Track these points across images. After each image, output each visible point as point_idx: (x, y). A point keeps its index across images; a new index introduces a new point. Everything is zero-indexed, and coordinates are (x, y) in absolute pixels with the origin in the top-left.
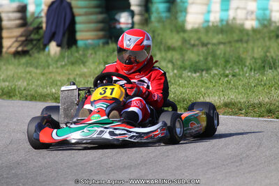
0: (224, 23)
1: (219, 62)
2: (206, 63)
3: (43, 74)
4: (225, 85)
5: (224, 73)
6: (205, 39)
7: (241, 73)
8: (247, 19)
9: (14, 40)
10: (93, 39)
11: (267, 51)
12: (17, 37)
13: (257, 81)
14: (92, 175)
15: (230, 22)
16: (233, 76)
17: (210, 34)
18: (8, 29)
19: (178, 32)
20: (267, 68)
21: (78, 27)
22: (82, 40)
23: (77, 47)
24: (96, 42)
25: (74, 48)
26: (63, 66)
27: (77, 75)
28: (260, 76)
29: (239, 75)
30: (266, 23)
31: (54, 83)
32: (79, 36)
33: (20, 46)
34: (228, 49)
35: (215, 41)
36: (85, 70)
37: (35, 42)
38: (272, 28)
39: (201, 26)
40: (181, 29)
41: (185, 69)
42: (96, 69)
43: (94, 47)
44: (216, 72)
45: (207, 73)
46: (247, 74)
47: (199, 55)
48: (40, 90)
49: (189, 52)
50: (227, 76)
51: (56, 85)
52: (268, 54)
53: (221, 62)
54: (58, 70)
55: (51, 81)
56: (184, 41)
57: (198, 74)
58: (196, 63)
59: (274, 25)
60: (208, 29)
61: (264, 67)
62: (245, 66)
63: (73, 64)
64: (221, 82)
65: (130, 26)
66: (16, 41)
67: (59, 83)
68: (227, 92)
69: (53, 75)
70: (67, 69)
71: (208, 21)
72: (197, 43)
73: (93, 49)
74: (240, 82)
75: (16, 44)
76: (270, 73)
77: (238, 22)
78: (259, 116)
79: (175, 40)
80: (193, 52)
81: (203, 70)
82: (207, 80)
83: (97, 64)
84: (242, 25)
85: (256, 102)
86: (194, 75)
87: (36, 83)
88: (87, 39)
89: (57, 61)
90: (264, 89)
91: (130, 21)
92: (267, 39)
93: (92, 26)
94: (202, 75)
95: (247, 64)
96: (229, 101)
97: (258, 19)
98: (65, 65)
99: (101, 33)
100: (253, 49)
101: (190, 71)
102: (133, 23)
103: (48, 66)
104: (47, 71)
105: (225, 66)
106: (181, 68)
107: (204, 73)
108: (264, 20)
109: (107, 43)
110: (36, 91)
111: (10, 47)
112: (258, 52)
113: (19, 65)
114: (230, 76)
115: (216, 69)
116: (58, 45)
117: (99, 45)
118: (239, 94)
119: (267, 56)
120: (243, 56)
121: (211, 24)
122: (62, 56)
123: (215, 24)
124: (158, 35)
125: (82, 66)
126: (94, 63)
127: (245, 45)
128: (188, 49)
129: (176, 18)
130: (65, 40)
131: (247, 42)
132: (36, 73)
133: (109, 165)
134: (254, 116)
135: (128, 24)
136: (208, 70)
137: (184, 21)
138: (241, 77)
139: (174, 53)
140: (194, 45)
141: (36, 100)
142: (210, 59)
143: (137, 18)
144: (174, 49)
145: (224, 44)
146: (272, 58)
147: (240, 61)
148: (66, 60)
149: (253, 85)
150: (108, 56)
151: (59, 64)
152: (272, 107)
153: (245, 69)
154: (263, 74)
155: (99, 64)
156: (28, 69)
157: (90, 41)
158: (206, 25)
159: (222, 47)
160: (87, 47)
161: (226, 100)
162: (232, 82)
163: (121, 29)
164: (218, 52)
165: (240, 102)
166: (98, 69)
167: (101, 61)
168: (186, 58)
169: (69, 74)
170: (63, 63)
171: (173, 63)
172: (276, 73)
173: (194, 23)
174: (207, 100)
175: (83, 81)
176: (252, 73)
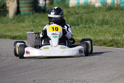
0: (86, 4)
2: (77, 22)
3: (5, 26)
4: (85, 32)
5: (85, 27)
6: (77, 11)
7: (93, 26)
8: (96, 2)
10: (28, 11)
11: (104, 17)
13: (99, 30)
14: (25, 71)
15: (89, 4)
16: (89, 28)
17: (80, 9)
19: (66, 8)
20: (104, 24)
22: (23, 11)
23: (20, 14)
24: (29, 12)
25: (19, 15)
27: (20, 27)
28: (101, 28)
29: (92, 27)
30: (104, 4)
31: (10, 31)
34: (88, 15)
35: (82, 12)
36: (24, 25)
37: (2, 12)
38: (107, 7)
39: (76, 5)
40: (67, 6)
42: (29, 24)
43: (28, 14)
44: (81, 26)
45: (78, 26)
46: (95, 27)
47: (75, 18)
48: (3, 34)
49: (70, 17)
50: (86, 28)
51: (11, 31)
52: (105, 18)
53: (84, 21)
54: (12, 25)
55: (8, 29)
56: (68, 12)
57: (74, 27)
58: (73, 22)
60: (79, 7)
61: (103, 24)
62: (95, 23)
63: (18, 22)
64: (84, 30)
65: (44, 5)
67: (12, 31)
68: (86, 35)
69: (9, 27)
70: (16, 24)
71: (79, 3)
72: (74, 13)
74: (92, 31)
76: (106, 27)
77: (92, 4)
78: (100, 46)
80: (72, 17)
81: (76, 25)
82: (77, 29)
83: (29, 22)
84: (94, 5)
85: (99, 39)
87: (1, 31)
89: (11, 21)
90: (102, 34)
91: (44, 3)
92: (105, 12)
93: (27, 5)
94: (75, 27)
95: (96, 22)
97: (101, 3)
98: (15, 22)
99: (31, 8)
100: (99, 16)
102: (46, 4)
103: (8, 23)
104: (7, 25)
105: (86, 24)
107: (76, 26)
108: (104, 3)
109: (33, 13)
110: (2, 34)
112: (101, 17)
114: (88, 28)
115: (82, 25)
117: (30, 13)
118: (91, 36)
119: (104, 19)
120: (94, 19)
121: (80, 5)
122: (14, 18)
123: (82, 5)
125: (22, 23)
126: (28, 21)
127: (95, 14)
128: (70, 16)
129: (65, 2)
131: (96, 13)
132: (2, 26)
133: (33, 67)
134: (97, 46)
135: (43, 4)
136: (78, 25)
137: (68, 3)
138: (93, 29)
140: (72, 14)
141: (1, 38)
142: (79, 20)
143: (47, 2)
145: (86, 13)
146: (106, 20)
147: (92, 21)
148: (16, 20)
149: (98, 32)
150: (34, 18)
151: (12, 22)
152: (105, 42)
153: (95, 25)
154: (102, 27)
155: (30, 22)
157: (26, 12)
158: (78, 5)
159: (85, 15)
160: (25, 15)
162: (88, 31)
163: (40, 6)
164: (83, 17)
166: (30, 24)
167: (31, 21)
168: (69, 19)
169: (17, 26)
170: (14, 22)
172: (108, 26)
173: (73, 4)
174: (77, 38)
175: (23, 30)
176: (98, 27)
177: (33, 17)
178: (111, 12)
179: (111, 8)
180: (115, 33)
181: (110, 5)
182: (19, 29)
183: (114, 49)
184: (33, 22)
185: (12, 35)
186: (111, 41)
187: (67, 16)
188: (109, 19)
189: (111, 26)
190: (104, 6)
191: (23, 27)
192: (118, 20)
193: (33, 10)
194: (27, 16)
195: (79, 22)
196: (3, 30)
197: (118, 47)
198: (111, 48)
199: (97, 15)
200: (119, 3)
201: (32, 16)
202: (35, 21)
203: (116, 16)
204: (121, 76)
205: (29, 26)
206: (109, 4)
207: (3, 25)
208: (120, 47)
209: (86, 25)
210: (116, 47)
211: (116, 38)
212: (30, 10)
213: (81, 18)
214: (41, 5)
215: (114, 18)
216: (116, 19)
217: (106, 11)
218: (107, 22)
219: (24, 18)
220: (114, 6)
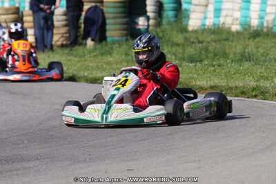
0: (216, 26)
1: (210, 55)
2: (200, 56)
3: (79, 61)
4: (212, 72)
5: (212, 64)
6: (201, 38)
7: (225, 64)
8: (233, 24)
9: (60, 35)
10: (118, 36)
11: (245, 48)
12: (63, 34)
15: (221, 26)
16: (219, 66)
17: (205, 35)
18: (57, 27)
19: (182, 32)
20: (244, 60)
21: (108, 27)
22: (111, 37)
24: (120, 38)
25: (104, 43)
26: (95, 56)
27: (105, 63)
28: (239, 67)
29: (223, 66)
30: (247, 27)
31: (86, 69)
32: (108, 34)
33: (64, 40)
34: (218, 46)
35: (209, 40)
36: (111, 59)
38: (251, 31)
39: (199, 28)
40: (184, 30)
41: (185, 60)
42: (119, 58)
43: (119, 42)
44: (206, 63)
46: (229, 65)
47: (196, 50)
49: (189, 47)
50: (214, 66)
51: (88, 70)
52: (246, 50)
54: (92, 59)
56: (186, 39)
57: (193, 64)
58: (193, 55)
59: (252, 28)
60: (204, 30)
61: (242, 60)
62: (228, 59)
63: (102, 54)
64: (209, 70)
65: (146, 27)
66: (62, 37)
67: (90, 68)
68: (213, 78)
69: (87, 62)
70: (98, 58)
71: (204, 25)
72: (195, 40)
73: (119, 44)
74: (223, 71)
75: (62, 39)
76: (247, 65)
77: (227, 26)
78: (236, 96)
79: (179, 38)
80: (192, 48)
81: (197, 61)
82: (199, 68)
84: (230, 28)
85: (234, 86)
86: (190, 65)
88: (114, 37)
89: (90, 52)
90: (240, 77)
91: (146, 24)
92: (247, 39)
93: (118, 27)
94: (195, 66)
95: (230, 57)
96: (214, 84)
97: (241, 24)
98: (97, 55)
99: (124, 32)
100: (236, 46)
101: (188, 62)
102: (148, 26)
103: (84, 55)
104: (83, 59)
105: (214, 59)
106: (181, 59)
107: (198, 63)
108: (246, 25)
109: (127, 40)
111: (58, 41)
112: (239, 49)
113: (63, 54)
114: (216, 66)
115: (207, 61)
116: (92, 40)
117: (122, 41)
118: (221, 79)
119: (245, 52)
120: (227, 51)
121: (206, 27)
122: (95, 49)
123: (210, 27)
124: (167, 34)
125: (109, 56)
126: (118, 54)
127: (230, 43)
128: (189, 45)
129: (181, 23)
130: (98, 37)
131: (232, 41)
132: (74, 61)
135: (144, 26)
136: (201, 61)
137: (187, 25)
139: (177, 48)
140: (193, 43)
142: (203, 52)
143: (151, 22)
144: (178, 45)
145: (215, 42)
146: (248, 52)
147: (225, 55)
148: (97, 51)
149: (232, 73)
150: (129, 49)
151: (92, 54)
152: (245, 90)
153: (228, 61)
154: (241, 65)
155: (122, 55)
156: (69, 58)
157: (116, 38)
158: (203, 27)
159: (214, 44)
160: (113, 43)
161: (211, 84)
162: (217, 71)
163: (139, 29)
164: (210, 48)
165: (222, 86)
166: (121, 59)
167: (124, 52)
168: (186, 51)
169: (99, 62)
170: (95, 54)
171: (175, 55)
172: (250, 64)
173: (195, 26)
174: (198, 83)
175: (108, 67)
176: (233, 64)
177: (127, 47)
178: (257, 40)
179: (257, 34)
180: (262, 75)
181: (256, 28)
182: (102, 66)
183: (258, 102)
184: (127, 54)
185: (91, 76)
186: (254, 89)
187: (183, 45)
188: (252, 52)
189: (256, 64)
190: (245, 29)
191: (109, 63)
192: (268, 54)
193: (127, 35)
194: (117, 45)
195: (203, 57)
196: (76, 68)
197: (265, 100)
198: (254, 100)
199: (234, 45)
200: (271, 26)
201: (125, 44)
202: (130, 53)
203: (265, 48)
204: (268, 147)
205: (119, 61)
206: (254, 27)
207: (77, 59)
208: (268, 99)
209: (215, 61)
210: (262, 99)
211: (262, 84)
212: (123, 36)
213: (207, 50)
214: (140, 27)
215: (261, 50)
216: (264, 52)
217: (249, 38)
218: (250, 57)
219: (112, 47)
220: (262, 30)
